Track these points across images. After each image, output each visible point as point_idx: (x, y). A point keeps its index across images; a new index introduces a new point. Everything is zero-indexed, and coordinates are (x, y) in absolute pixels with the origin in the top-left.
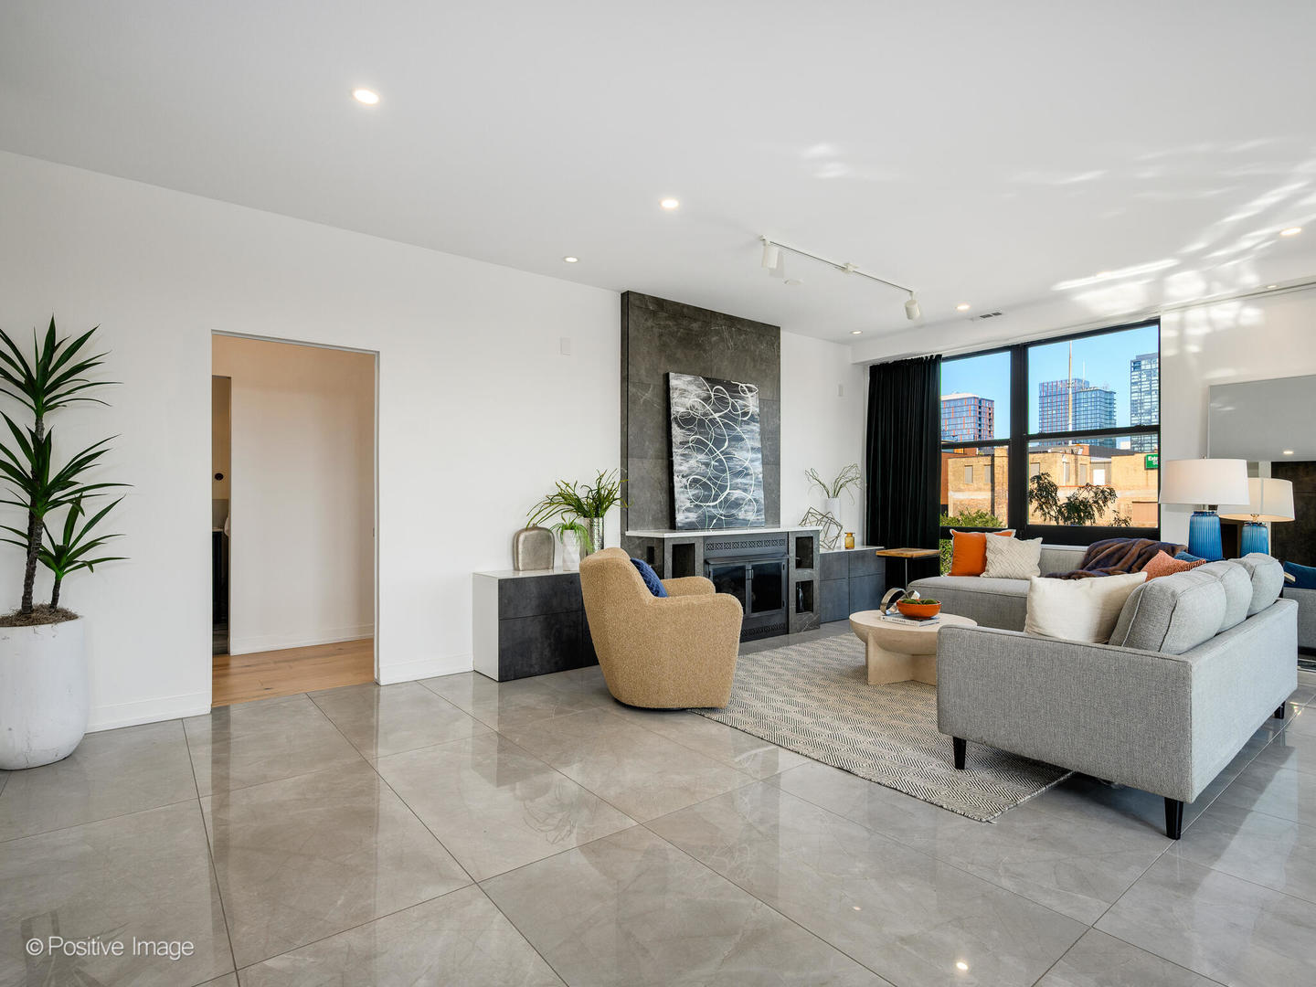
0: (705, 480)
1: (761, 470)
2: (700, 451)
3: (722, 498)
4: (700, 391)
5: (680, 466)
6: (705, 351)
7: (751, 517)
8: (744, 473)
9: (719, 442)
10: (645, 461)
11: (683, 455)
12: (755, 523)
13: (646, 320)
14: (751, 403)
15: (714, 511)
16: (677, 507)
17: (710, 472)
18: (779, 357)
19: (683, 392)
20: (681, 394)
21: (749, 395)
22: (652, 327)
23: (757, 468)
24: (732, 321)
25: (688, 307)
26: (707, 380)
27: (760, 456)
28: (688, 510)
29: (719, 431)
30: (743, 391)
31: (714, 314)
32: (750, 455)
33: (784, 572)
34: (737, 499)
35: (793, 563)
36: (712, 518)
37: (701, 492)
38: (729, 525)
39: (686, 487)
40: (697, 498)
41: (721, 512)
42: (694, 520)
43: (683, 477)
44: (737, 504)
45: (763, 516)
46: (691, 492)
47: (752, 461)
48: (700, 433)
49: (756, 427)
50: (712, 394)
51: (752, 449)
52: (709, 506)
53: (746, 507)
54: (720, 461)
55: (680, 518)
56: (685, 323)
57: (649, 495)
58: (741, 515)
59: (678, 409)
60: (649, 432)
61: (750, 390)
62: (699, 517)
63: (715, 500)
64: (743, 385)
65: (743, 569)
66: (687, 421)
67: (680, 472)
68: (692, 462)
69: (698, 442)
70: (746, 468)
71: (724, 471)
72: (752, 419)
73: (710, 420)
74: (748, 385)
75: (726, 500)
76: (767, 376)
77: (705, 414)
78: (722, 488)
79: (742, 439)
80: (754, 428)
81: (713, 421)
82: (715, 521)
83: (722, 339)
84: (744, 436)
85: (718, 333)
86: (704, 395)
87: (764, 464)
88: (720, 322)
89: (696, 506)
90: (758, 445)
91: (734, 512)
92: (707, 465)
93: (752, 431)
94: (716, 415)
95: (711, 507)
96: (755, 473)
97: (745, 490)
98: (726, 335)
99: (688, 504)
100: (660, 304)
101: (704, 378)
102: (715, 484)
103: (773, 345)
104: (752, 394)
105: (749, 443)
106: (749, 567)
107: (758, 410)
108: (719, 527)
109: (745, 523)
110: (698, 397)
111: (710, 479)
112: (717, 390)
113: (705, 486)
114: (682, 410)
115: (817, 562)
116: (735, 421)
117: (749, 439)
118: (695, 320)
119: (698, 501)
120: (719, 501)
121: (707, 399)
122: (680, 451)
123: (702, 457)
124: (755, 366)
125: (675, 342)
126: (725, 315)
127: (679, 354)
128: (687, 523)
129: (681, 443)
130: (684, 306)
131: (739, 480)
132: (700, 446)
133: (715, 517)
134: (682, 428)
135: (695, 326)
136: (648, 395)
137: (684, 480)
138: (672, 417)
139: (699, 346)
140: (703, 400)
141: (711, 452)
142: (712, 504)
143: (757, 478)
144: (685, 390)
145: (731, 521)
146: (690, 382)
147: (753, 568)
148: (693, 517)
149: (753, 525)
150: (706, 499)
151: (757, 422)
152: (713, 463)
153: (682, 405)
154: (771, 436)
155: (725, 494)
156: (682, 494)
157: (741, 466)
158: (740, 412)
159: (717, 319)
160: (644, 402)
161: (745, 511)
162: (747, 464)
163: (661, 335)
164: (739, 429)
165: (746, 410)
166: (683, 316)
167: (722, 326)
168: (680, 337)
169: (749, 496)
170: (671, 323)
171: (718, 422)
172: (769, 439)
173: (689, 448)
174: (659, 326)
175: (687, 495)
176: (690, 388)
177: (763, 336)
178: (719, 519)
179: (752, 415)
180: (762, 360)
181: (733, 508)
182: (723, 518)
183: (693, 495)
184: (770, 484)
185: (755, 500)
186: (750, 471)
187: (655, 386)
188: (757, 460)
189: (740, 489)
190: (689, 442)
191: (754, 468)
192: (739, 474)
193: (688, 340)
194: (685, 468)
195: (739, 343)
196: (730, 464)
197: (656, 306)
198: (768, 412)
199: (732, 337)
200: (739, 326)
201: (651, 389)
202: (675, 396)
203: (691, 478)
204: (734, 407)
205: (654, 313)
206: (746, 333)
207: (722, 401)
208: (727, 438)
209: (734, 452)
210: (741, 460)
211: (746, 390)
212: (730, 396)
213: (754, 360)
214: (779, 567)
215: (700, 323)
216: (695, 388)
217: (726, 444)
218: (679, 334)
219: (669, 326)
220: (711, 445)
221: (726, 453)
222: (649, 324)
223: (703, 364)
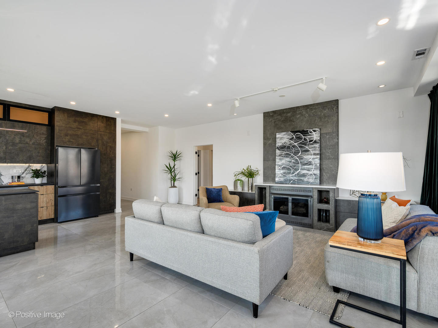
0: (289, 167)
2: (287, 157)
3: (296, 173)
4: (288, 137)
5: (278, 162)
6: (294, 122)
7: (311, 181)
8: (310, 163)
9: (296, 153)
10: (269, 162)
11: (280, 159)
12: (313, 183)
14: (315, 136)
15: (292, 178)
16: (276, 176)
17: (291, 164)
18: (338, 112)
19: (281, 138)
20: (280, 139)
21: (314, 133)
22: (272, 120)
23: (317, 161)
24: (307, 107)
25: (286, 109)
26: (292, 132)
27: (319, 156)
28: (280, 177)
29: (296, 149)
30: (311, 132)
31: (298, 108)
32: (313, 157)
33: (310, 204)
34: (304, 174)
35: (316, 200)
36: (290, 180)
37: (287, 171)
38: (298, 183)
39: (280, 169)
40: (285, 173)
41: (295, 178)
43: (279, 166)
44: (304, 175)
45: (319, 181)
46: (282, 171)
47: (313, 159)
48: (288, 151)
49: (317, 145)
50: (294, 137)
51: (314, 154)
52: (289, 176)
53: (309, 177)
54: (296, 160)
55: (277, 179)
56: (284, 115)
57: (270, 172)
58: (306, 179)
59: (279, 143)
60: (270, 153)
61: (314, 131)
62: (285, 179)
63: (293, 174)
64: (311, 130)
65: (288, 198)
66: (282, 148)
67: (278, 165)
68: (283, 161)
69: (287, 154)
70: (310, 162)
71: (298, 163)
73: (293, 146)
74: (314, 129)
75: (298, 174)
76: (328, 122)
77: (291, 144)
78: (296, 170)
79: (308, 151)
80: (316, 146)
81: (294, 146)
82: (292, 181)
83: (302, 115)
84: (310, 149)
85: (300, 113)
86: (291, 137)
88: (301, 109)
89: (284, 176)
90: (318, 152)
92: (290, 162)
93: (315, 147)
94: (296, 144)
95: (291, 177)
96: (315, 163)
97: (309, 170)
98: (304, 113)
99: (281, 175)
100: (274, 112)
102: (293, 168)
103: (333, 109)
104: (316, 132)
105: (312, 152)
106: (290, 198)
107: (319, 138)
108: (294, 184)
109: (308, 183)
110: (288, 139)
111: (291, 167)
112: (297, 135)
113: (288, 169)
114: (280, 144)
115: (332, 202)
116: (305, 144)
117: (313, 150)
118: (289, 113)
119: (284, 174)
120: (294, 174)
121: (292, 139)
122: (279, 158)
123: (288, 159)
124: (321, 120)
125: (280, 123)
127: (282, 126)
128: (280, 181)
129: (279, 155)
130: (284, 109)
131: (306, 167)
132: (287, 155)
133: (292, 180)
134: (280, 150)
135: (289, 114)
136: (270, 142)
137: (280, 167)
138: (276, 147)
139: (291, 121)
140: (290, 139)
141: (292, 157)
142: (291, 175)
143: (316, 165)
144: (282, 138)
145: (300, 182)
146: (284, 135)
147: (293, 199)
148: (282, 179)
149: (312, 184)
150: (289, 173)
151: (318, 143)
152: (293, 161)
153: (281, 143)
154: (331, 147)
155: (298, 172)
156: (279, 172)
157: (307, 161)
158: (308, 141)
159: (300, 109)
160: (269, 144)
161: (308, 178)
162: (310, 160)
163: (275, 122)
164: (307, 147)
165: (312, 139)
166: (284, 113)
167: (302, 110)
168: (283, 120)
169: (310, 173)
170: (278, 117)
171: (296, 146)
172: (330, 149)
173: (283, 156)
174: (274, 119)
175: (280, 172)
176: (284, 136)
177: (326, 107)
178: (294, 181)
179: (315, 141)
180: (325, 117)
181: (301, 177)
182: (296, 180)
183: (283, 172)
184: (331, 167)
185: (314, 174)
186: (312, 163)
187: (272, 138)
188: (317, 158)
189: (305, 170)
190: (282, 155)
191: (315, 161)
192: (306, 164)
193: (286, 120)
194: (280, 163)
195: (311, 114)
196: (302, 161)
197: (273, 114)
198: (329, 137)
199: (307, 113)
200: (311, 108)
201: (271, 139)
202: (278, 140)
203: (282, 166)
204: (305, 139)
205: (272, 116)
206: (315, 109)
207: (300, 138)
208: (300, 151)
209: (304, 156)
210: (307, 159)
211: (313, 131)
212: (303, 136)
213: (320, 118)
214: (307, 201)
215: (291, 113)
216: (286, 136)
217: (300, 154)
218: (282, 119)
219: (278, 118)
220: (292, 155)
221: (300, 157)
222: (270, 120)
223: (292, 127)
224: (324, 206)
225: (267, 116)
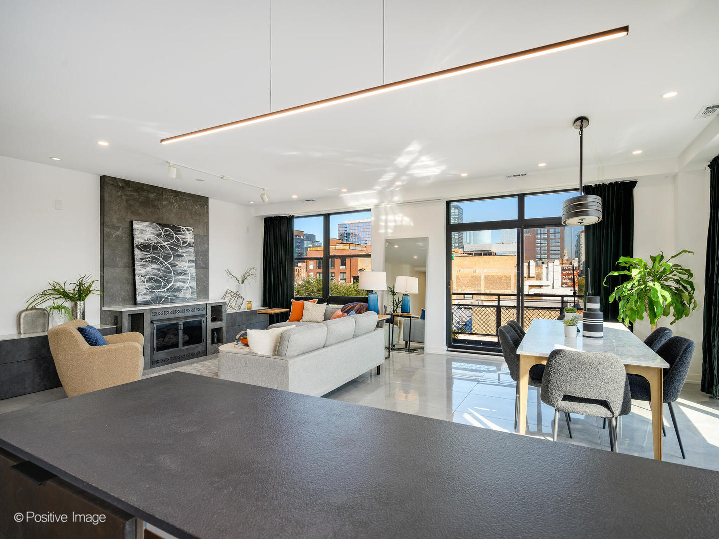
0: (157, 278)
1: (195, 271)
2: (153, 262)
3: (169, 287)
4: (154, 231)
5: (140, 270)
6: (158, 209)
7: (188, 296)
8: (184, 273)
9: (167, 258)
10: (116, 268)
11: (142, 265)
12: (191, 299)
13: (117, 192)
14: (189, 237)
15: (163, 294)
16: (137, 293)
17: (160, 274)
18: (208, 212)
19: (142, 231)
21: (187, 232)
22: (121, 196)
23: (192, 271)
24: (176, 193)
25: (147, 185)
26: (160, 224)
27: (194, 264)
28: (145, 294)
29: (167, 252)
30: (184, 231)
31: (164, 189)
32: (188, 264)
33: (204, 325)
34: (178, 287)
35: (209, 319)
36: (161, 298)
37: (154, 284)
38: (172, 301)
39: (144, 282)
40: (152, 288)
41: (168, 294)
42: (149, 300)
43: (142, 276)
44: (179, 290)
45: (196, 296)
46: (147, 285)
47: (189, 267)
48: (154, 253)
49: (192, 249)
50: (163, 232)
51: (189, 261)
53: (185, 291)
54: (167, 268)
55: (139, 299)
56: (145, 193)
57: (119, 287)
58: (181, 295)
59: (139, 239)
60: (119, 253)
61: (188, 230)
62: (152, 298)
63: (164, 288)
64: (184, 227)
65: (177, 324)
66: (145, 247)
67: (140, 274)
68: (149, 269)
69: (153, 257)
70: (185, 271)
71: (171, 273)
72: (189, 245)
73: (161, 246)
74: (187, 227)
75: (171, 288)
76: (200, 222)
77: (158, 243)
78: (168, 282)
79: (182, 256)
80: (191, 250)
81: (163, 247)
82: (163, 299)
83: (170, 203)
84: (184, 254)
85: (167, 199)
86: (157, 232)
87: (197, 267)
89: (151, 292)
90: (193, 258)
91: (177, 294)
92: (159, 270)
93: (189, 251)
94: (165, 244)
95: (160, 292)
96: (190, 273)
97: (184, 282)
98: (173, 200)
99: (145, 291)
100: (127, 183)
101: (157, 223)
102: (164, 280)
103: (204, 206)
104: (189, 232)
105: (187, 258)
106: (181, 323)
107: (193, 240)
108: (164, 303)
109: (184, 299)
110: (153, 233)
111: (160, 277)
112: (166, 230)
113: (157, 281)
114: (141, 241)
115: (224, 318)
116: (178, 246)
117: (187, 255)
118: (152, 192)
119: (151, 290)
120: (166, 289)
121: (159, 235)
122: (140, 263)
123: (155, 266)
124: (192, 217)
125: (138, 204)
126: (171, 190)
127: (141, 210)
128: (144, 302)
129: (140, 259)
130: (144, 184)
131: (180, 277)
132: (154, 260)
133: (163, 297)
134: (142, 250)
135: (152, 195)
136: (119, 233)
137: (143, 279)
138: (135, 245)
139: (154, 206)
140: (157, 235)
141: (161, 263)
142: (161, 291)
143: (192, 276)
144: (144, 230)
145: (174, 299)
146: (147, 226)
147: (184, 323)
148: (148, 298)
149: (189, 300)
150: (158, 288)
151: (193, 247)
152: (162, 269)
153: (142, 238)
154: (202, 253)
155: (171, 285)
156: (142, 288)
157: (181, 270)
158: (181, 241)
159: (167, 192)
160: (116, 236)
161: (184, 293)
162: (185, 269)
163: (127, 200)
164: (180, 250)
165: (185, 240)
166: (143, 190)
167: (170, 196)
168: (141, 201)
169: (186, 285)
170: (135, 194)
171: (166, 247)
172: (201, 255)
173: (146, 261)
174: (126, 195)
175: (145, 287)
176: (147, 229)
177: (197, 202)
178: (166, 298)
179: (189, 243)
180: (197, 214)
181: (176, 292)
182: (169, 298)
183: (149, 286)
184: (202, 278)
185: (190, 287)
186: (187, 272)
187: (123, 228)
188: (192, 266)
189: (180, 282)
190: (146, 258)
191: (190, 270)
192: (180, 274)
193: (146, 203)
194: (143, 272)
195: (181, 205)
196: (174, 269)
197: (124, 184)
198: (200, 241)
199: (176, 202)
200: (181, 196)
201: (121, 229)
202: (137, 233)
203: (147, 277)
204: (177, 239)
205: (123, 187)
206: (186, 200)
207: (169, 236)
208: (172, 255)
209: (177, 263)
210: (181, 267)
211: (186, 230)
212: (175, 233)
213: (191, 214)
214: (200, 322)
215: (155, 194)
216: (151, 229)
217: (172, 258)
218: (140, 200)
219: (133, 195)
220: (161, 259)
221: (172, 263)
222: (119, 193)
223: (156, 216)
224: (217, 325)
225: (112, 185)
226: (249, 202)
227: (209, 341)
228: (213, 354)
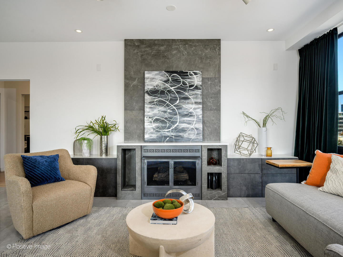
0: (163, 119)
1: (201, 113)
2: (160, 105)
3: (173, 127)
4: (162, 78)
5: (148, 112)
6: (168, 58)
7: (193, 137)
8: (190, 115)
9: (173, 101)
10: (133, 111)
11: (151, 108)
12: (196, 140)
13: (134, 50)
14: (197, 80)
15: (168, 134)
16: (145, 131)
17: (167, 115)
18: (220, 54)
19: (152, 79)
20: (151, 80)
21: (195, 76)
22: (137, 53)
24: (185, 42)
25: (158, 40)
26: (167, 72)
27: (201, 106)
28: (152, 133)
29: (173, 95)
30: (191, 75)
31: (173, 40)
32: (194, 106)
33: (198, 167)
34: (183, 128)
35: (205, 162)
36: (166, 137)
37: (160, 125)
38: (176, 141)
39: (151, 122)
40: (158, 127)
41: (172, 134)
42: (155, 138)
43: (150, 118)
44: (184, 130)
45: (202, 137)
46: (154, 125)
47: (195, 109)
48: (161, 97)
49: (199, 92)
50: (170, 78)
51: (195, 103)
52: (164, 131)
53: (189, 132)
54: (173, 110)
55: (147, 136)
56: (156, 47)
57: (135, 126)
58: (185, 135)
59: (149, 86)
60: (135, 99)
61: (196, 74)
62: (157, 136)
63: (169, 128)
64: (191, 72)
65: (168, 163)
66: (154, 92)
67: (148, 115)
68: (156, 111)
69: (160, 101)
70: (191, 113)
71: (176, 114)
72: (197, 88)
73: (168, 91)
74: (194, 71)
75: (176, 129)
76: (210, 66)
77: (165, 88)
78: (174, 123)
80: (198, 92)
81: (170, 91)
82: (168, 138)
83: (179, 51)
84: (190, 97)
85: (177, 49)
86: (165, 79)
87: (203, 109)
88: (178, 43)
89: (157, 131)
90: (200, 100)
91: (181, 134)
92: (165, 112)
93: (196, 94)
94: (172, 88)
95: (166, 132)
96: (196, 115)
97: (189, 124)
98: (182, 49)
99: (152, 130)
100: (142, 41)
101: (165, 71)
102: (169, 121)
103: (215, 49)
104: (197, 76)
105: (193, 100)
106: (172, 162)
107: (201, 83)
108: (171, 141)
109: (189, 140)
110: (161, 80)
111: (166, 118)
112: (173, 76)
113: (162, 122)
114: (151, 87)
115: (224, 162)
116: (185, 90)
117: (193, 98)
118: (162, 45)
119: (158, 129)
120: (171, 129)
121: (167, 81)
122: (149, 106)
123: (162, 108)
124: (202, 61)
125: (150, 57)
126: (181, 40)
127: (153, 62)
128: (151, 139)
129: (149, 103)
130: (155, 40)
131: (186, 119)
132: (161, 103)
133: (168, 136)
134: (151, 96)
135: (162, 48)
136: (135, 83)
137: (150, 119)
138: (145, 91)
139: (164, 57)
140: (165, 82)
141: (168, 106)
142: (166, 130)
143: (198, 117)
144: (153, 78)
145: (178, 139)
146: (156, 75)
147: (175, 163)
148: (154, 136)
149: (193, 141)
150: (164, 128)
151: (200, 89)
152: (169, 111)
153: (151, 85)
154: (213, 96)
155: (176, 125)
156: (149, 126)
157: (187, 112)
158: (188, 85)
159: (176, 42)
160: (133, 86)
161: (189, 134)
162: (191, 110)
163: (142, 55)
164: (186, 94)
165: (192, 84)
166: (155, 45)
167: (179, 45)
168: (153, 55)
169: (192, 127)
170: (148, 49)
171: (173, 91)
172: (211, 98)
173: (154, 104)
174: (141, 51)
175: (151, 127)
176: (156, 77)
177: (208, 46)
178: (171, 138)
179: (196, 86)
180: (207, 58)
181: (180, 132)
182: (174, 137)
183: (155, 126)
184: (213, 120)
185: (196, 128)
186: (193, 114)
187: (138, 79)
188: (199, 108)
189: (185, 123)
190: (154, 102)
191: (197, 112)
192: (186, 115)
193: (158, 55)
194: (151, 114)
195: (191, 52)
196: (180, 111)
197: (139, 43)
198: (211, 84)
199: (186, 49)
200: (190, 44)
201: (137, 79)
202: (147, 81)
203: (155, 118)
204: (184, 83)
205: (138, 46)
206: (195, 46)
207: (176, 81)
208: (178, 98)
209: (182, 105)
210: (187, 109)
211: (193, 74)
212: (182, 78)
213: (201, 58)
214: (194, 164)
215: (165, 46)
216: (159, 76)
217: (178, 101)
218: (153, 53)
219: (147, 51)
220: (168, 102)
221: (178, 106)
222: (136, 51)
223: (166, 65)
224: (215, 169)
225: (130, 45)
226: (267, 31)
227: (205, 185)
228: (209, 200)
